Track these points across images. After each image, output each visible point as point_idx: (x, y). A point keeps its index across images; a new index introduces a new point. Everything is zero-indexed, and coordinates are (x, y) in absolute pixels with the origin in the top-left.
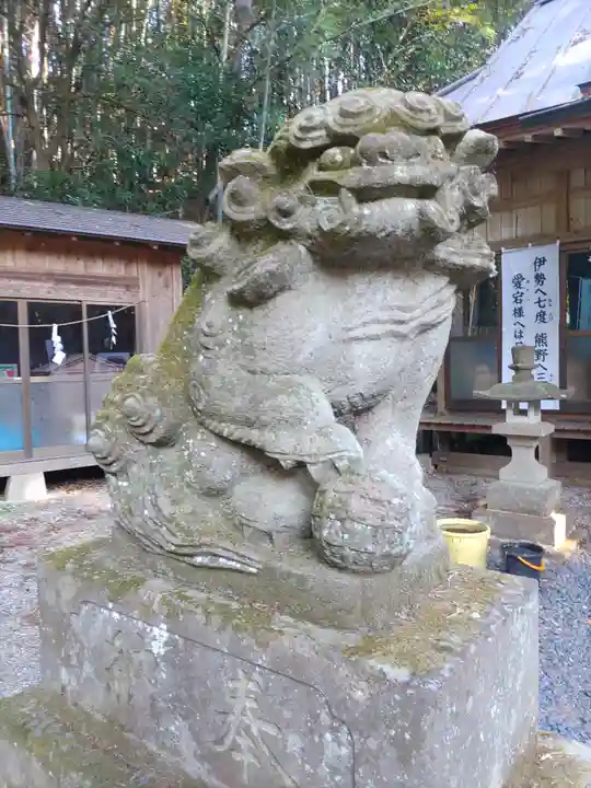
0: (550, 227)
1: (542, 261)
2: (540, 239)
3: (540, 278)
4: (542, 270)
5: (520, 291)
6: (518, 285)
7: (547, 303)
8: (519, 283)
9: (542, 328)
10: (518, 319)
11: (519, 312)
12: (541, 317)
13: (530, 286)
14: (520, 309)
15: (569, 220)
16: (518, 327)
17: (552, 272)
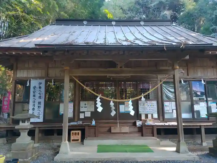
0: (44, 75)
1: (40, 83)
2: (41, 78)
3: (40, 87)
4: (41, 85)
5: (35, 90)
6: (34, 89)
7: (42, 94)
8: (35, 88)
9: (40, 100)
10: (34, 98)
11: (34, 96)
12: (40, 97)
13: (37, 89)
14: (35, 95)
15: (48, 74)
16: (34, 100)
17: (43, 86)
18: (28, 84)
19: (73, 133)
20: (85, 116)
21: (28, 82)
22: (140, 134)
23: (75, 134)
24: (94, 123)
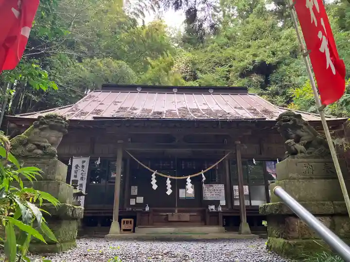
0: (88, 152)
1: (84, 162)
2: (85, 155)
3: (83, 166)
4: (84, 164)
5: (77, 170)
6: (77, 168)
7: (84, 174)
9: (82, 182)
10: (75, 179)
12: (82, 178)
13: (80, 168)
14: (76, 175)
17: (87, 165)
18: (70, 162)
19: (124, 222)
20: (137, 202)
21: (70, 160)
22: (203, 223)
23: (127, 222)
24: (147, 209)
